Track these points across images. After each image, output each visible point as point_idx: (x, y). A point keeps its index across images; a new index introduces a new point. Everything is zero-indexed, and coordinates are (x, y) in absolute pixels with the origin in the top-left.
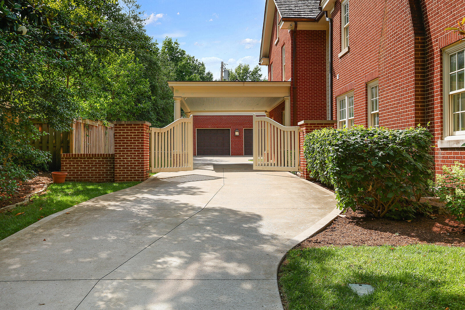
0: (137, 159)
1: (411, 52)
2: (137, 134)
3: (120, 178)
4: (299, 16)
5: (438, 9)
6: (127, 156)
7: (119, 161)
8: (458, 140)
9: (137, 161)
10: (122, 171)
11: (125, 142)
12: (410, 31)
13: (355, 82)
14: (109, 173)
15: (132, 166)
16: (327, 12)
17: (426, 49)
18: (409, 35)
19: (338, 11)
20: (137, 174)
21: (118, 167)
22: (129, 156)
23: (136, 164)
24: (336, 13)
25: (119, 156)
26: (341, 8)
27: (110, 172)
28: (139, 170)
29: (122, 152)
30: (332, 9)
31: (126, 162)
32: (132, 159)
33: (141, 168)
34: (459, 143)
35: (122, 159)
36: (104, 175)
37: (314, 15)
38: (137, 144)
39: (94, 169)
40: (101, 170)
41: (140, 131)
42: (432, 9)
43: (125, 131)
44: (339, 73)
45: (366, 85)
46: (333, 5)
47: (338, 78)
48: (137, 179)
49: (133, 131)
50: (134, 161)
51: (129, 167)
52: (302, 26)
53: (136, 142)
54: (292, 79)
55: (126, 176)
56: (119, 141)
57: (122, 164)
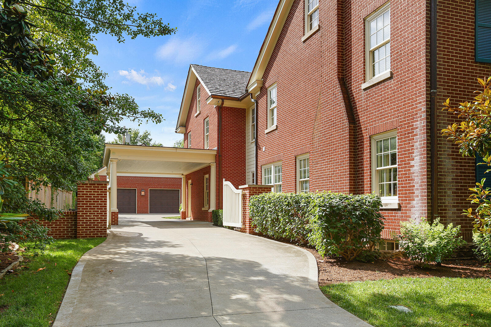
0: (100, 217)
1: (346, 136)
2: (100, 193)
3: (83, 234)
4: (225, 95)
5: (367, 107)
6: (90, 214)
7: (82, 218)
8: (386, 204)
9: (100, 218)
10: (84, 227)
11: (88, 200)
12: (344, 120)
13: (283, 154)
14: (69, 230)
15: (95, 223)
16: (252, 94)
17: (357, 135)
18: (343, 123)
19: (264, 94)
20: (100, 230)
21: (81, 224)
22: (92, 214)
23: (99, 221)
24: (262, 96)
25: (82, 214)
26: (267, 93)
27: (71, 229)
28: (102, 227)
29: (84, 210)
30: (257, 92)
31: (88, 219)
32: (95, 217)
33: (103, 225)
34: (387, 205)
35: (85, 217)
36: (64, 232)
37: (238, 95)
38: (100, 203)
39: (54, 226)
40: (62, 227)
41: (103, 190)
42: (362, 106)
43: (89, 190)
44: (265, 145)
45: (296, 157)
46: (259, 89)
47: (264, 150)
48: (99, 235)
49: (96, 190)
50: (97, 218)
51: (92, 224)
52: (227, 104)
53: (99, 201)
54: (218, 148)
55: (88, 233)
56: (82, 199)
57: (85, 221)
